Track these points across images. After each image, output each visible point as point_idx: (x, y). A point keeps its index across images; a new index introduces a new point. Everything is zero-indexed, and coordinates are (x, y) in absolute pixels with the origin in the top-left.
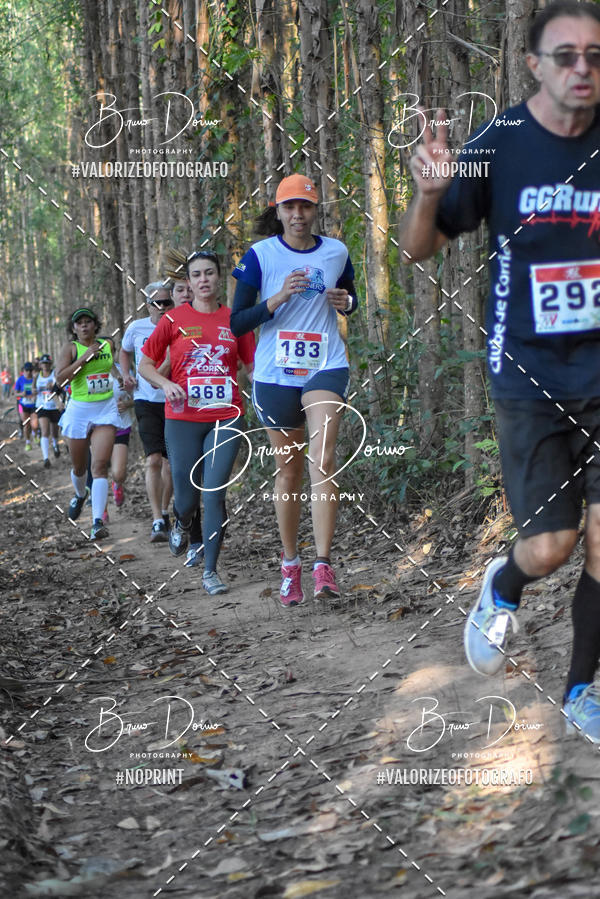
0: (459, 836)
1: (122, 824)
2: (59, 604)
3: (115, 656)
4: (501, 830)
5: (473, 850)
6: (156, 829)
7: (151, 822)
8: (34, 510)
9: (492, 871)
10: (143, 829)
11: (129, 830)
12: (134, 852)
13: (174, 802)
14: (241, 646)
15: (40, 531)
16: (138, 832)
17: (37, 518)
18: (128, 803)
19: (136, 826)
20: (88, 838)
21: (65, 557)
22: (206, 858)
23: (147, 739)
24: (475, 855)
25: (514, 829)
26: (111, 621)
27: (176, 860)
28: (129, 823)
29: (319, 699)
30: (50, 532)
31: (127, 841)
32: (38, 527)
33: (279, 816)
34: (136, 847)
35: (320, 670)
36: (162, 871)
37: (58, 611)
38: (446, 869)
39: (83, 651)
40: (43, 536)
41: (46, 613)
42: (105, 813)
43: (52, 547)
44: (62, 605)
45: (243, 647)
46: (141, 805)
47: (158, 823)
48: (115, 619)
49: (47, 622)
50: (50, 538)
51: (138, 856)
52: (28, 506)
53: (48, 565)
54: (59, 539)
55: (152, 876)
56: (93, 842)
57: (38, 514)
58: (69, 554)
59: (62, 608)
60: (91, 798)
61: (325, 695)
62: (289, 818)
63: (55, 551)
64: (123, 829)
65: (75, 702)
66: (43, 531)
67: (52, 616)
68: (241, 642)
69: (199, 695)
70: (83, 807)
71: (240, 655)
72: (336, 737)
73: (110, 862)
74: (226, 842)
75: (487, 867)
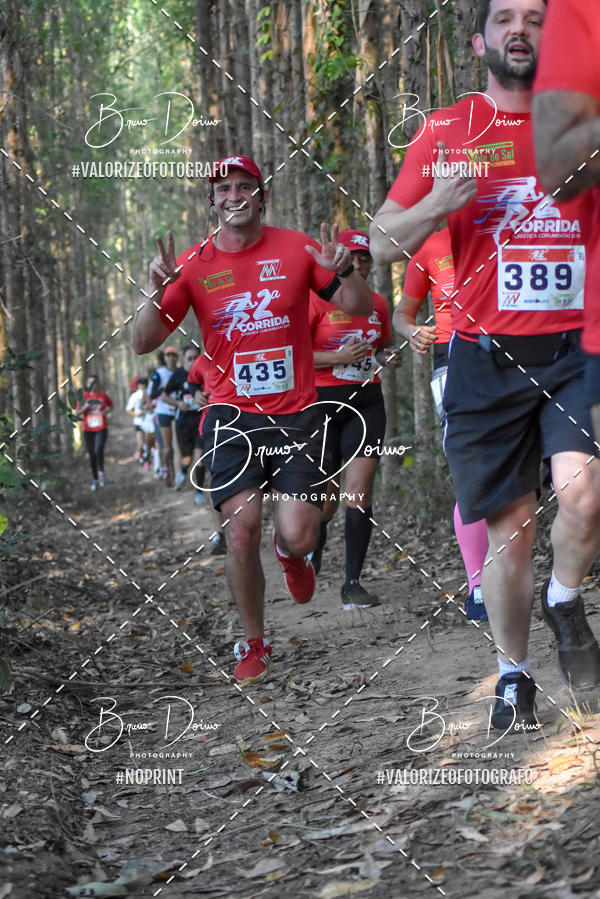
0: (506, 836)
1: (170, 827)
2: (149, 614)
3: (194, 664)
4: (549, 829)
5: (517, 849)
6: (205, 831)
7: (200, 824)
8: (140, 527)
9: (533, 870)
10: (191, 831)
11: (177, 832)
12: (178, 854)
13: (227, 805)
14: (319, 653)
15: (142, 546)
16: (186, 835)
17: (140, 534)
18: (183, 806)
19: (185, 829)
20: (134, 841)
21: (163, 570)
22: (248, 860)
23: (210, 744)
24: (520, 854)
25: (563, 828)
26: (197, 631)
27: (218, 862)
28: (177, 826)
29: (389, 703)
30: (152, 547)
31: (173, 844)
32: (141, 543)
33: (328, 817)
34: (181, 849)
35: (396, 675)
36: (201, 872)
37: (147, 622)
38: (487, 868)
39: (164, 660)
40: (145, 550)
41: (134, 623)
42: (156, 817)
43: (151, 561)
44: (152, 616)
45: (322, 653)
46: (194, 808)
47: (208, 826)
48: (201, 628)
49: (133, 632)
50: (151, 553)
51: (179, 858)
52: (134, 523)
53: (144, 578)
54: (160, 554)
55: (191, 878)
56: (140, 844)
57: (142, 530)
58: (166, 568)
59: (151, 620)
60: (146, 801)
61: (396, 699)
62: (338, 820)
63: (154, 565)
64: (171, 832)
65: (146, 709)
66: (145, 547)
67: (139, 627)
68: (320, 649)
69: (270, 700)
70: (136, 811)
71: (317, 662)
72: (400, 740)
73: (150, 864)
74: (270, 844)
75: (528, 865)
